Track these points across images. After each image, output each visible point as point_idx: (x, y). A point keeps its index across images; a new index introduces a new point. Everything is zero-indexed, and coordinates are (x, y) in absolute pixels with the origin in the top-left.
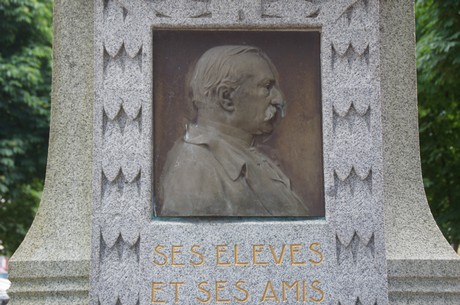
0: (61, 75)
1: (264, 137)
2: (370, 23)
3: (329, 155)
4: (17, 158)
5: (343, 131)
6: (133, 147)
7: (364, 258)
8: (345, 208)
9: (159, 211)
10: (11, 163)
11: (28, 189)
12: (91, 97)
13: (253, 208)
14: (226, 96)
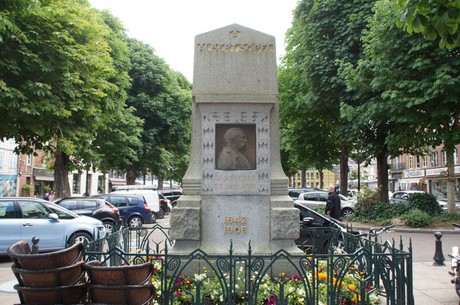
0: (193, 135)
1: (242, 150)
2: (268, 123)
3: (258, 155)
4: (154, 136)
5: (261, 149)
6: (211, 152)
7: (265, 179)
8: (261, 167)
9: (217, 168)
10: (153, 138)
11: (158, 147)
12: (201, 141)
13: (239, 167)
14: (233, 140)
